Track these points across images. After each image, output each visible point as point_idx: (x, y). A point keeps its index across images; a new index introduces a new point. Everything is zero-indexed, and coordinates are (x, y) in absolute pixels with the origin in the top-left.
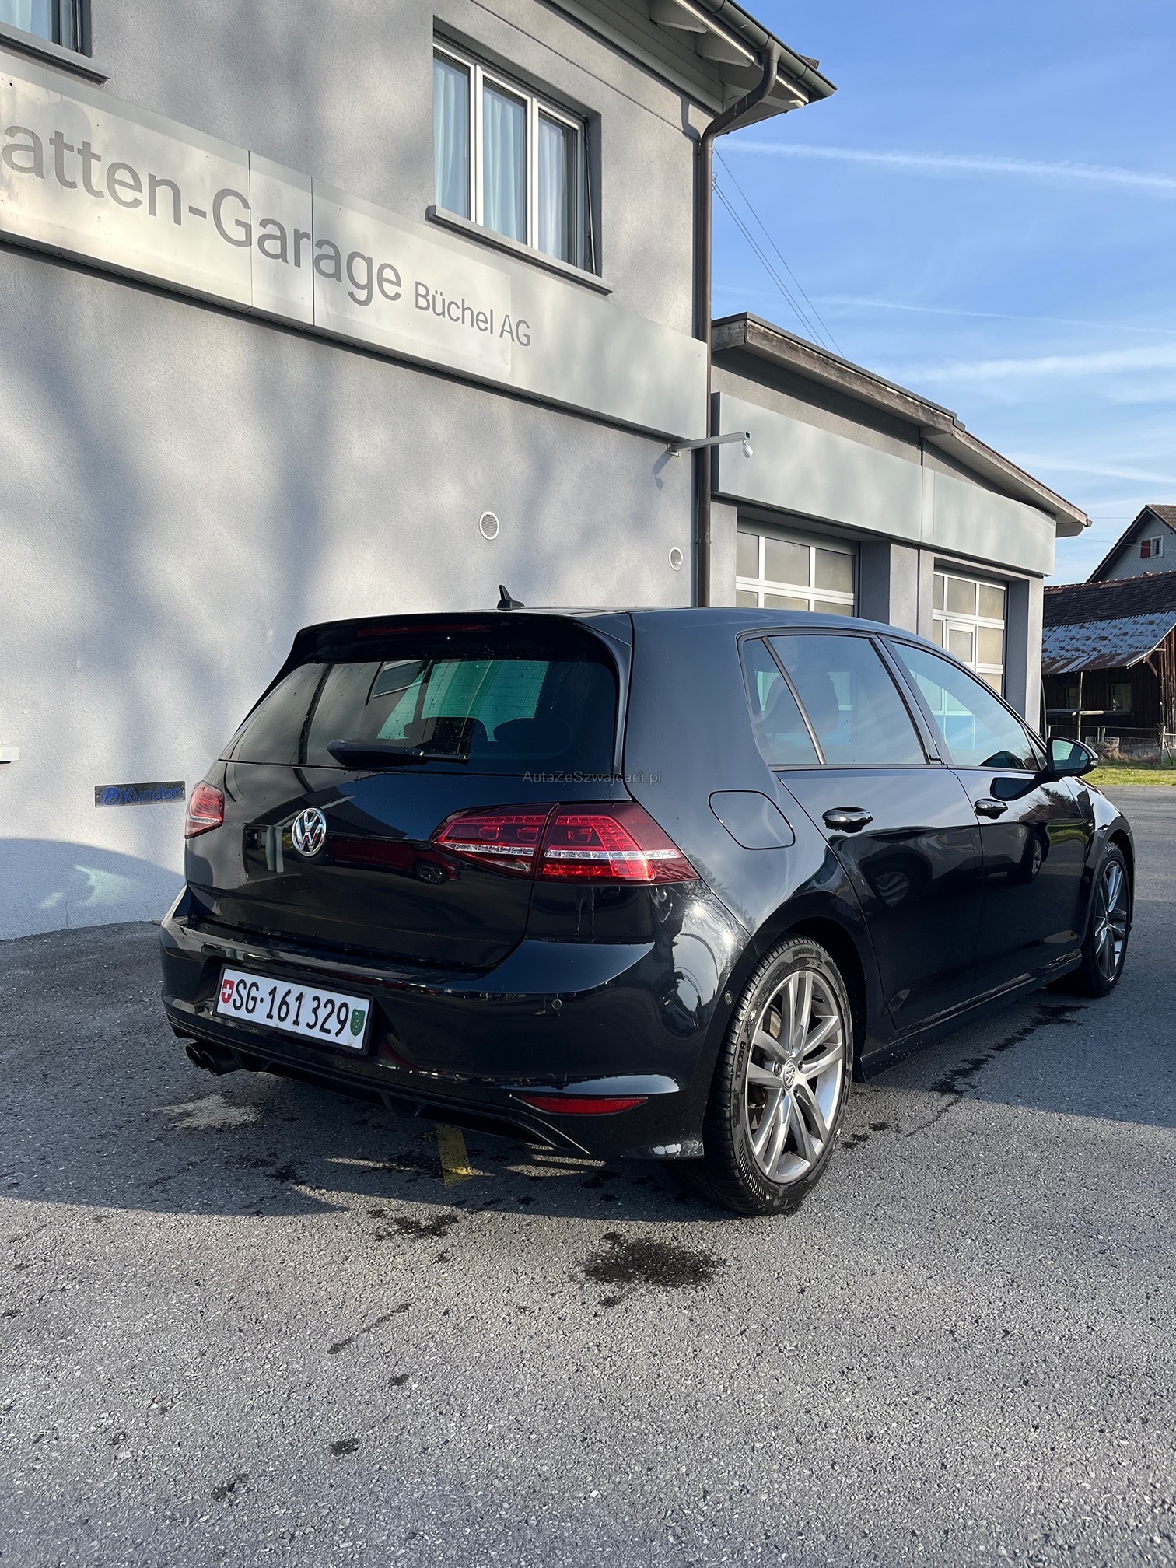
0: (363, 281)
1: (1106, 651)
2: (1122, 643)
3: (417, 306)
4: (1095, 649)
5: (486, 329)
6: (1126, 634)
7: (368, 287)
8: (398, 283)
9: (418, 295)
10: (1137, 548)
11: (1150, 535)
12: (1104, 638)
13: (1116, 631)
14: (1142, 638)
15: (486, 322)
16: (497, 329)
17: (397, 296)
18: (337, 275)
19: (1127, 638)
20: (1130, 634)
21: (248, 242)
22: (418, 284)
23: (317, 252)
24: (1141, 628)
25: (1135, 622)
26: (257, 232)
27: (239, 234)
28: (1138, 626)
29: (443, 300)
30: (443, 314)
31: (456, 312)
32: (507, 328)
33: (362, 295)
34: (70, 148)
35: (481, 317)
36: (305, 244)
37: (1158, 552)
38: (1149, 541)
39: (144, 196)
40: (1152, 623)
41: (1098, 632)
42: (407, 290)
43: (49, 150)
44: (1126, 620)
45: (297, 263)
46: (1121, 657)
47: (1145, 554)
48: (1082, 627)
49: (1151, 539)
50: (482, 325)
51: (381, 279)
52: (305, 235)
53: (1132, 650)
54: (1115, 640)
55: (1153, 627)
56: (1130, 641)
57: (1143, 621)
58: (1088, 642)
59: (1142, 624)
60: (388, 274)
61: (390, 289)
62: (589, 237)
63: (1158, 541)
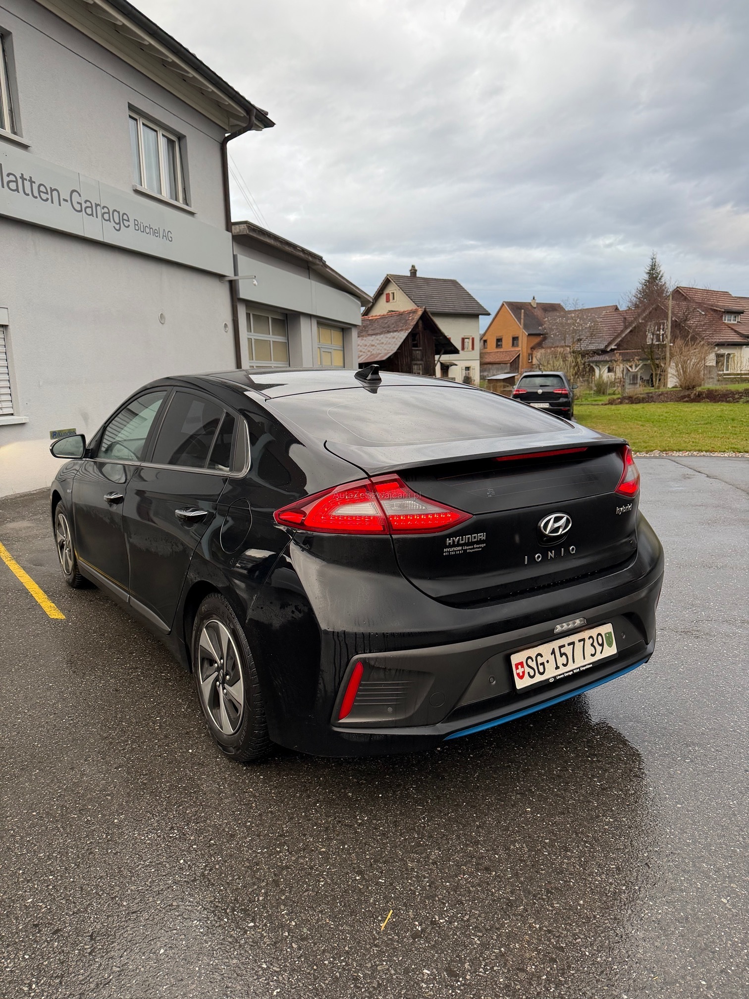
0: (117, 221)
1: (374, 352)
2: (381, 348)
3: (136, 230)
4: (369, 351)
6: (383, 343)
7: (119, 223)
8: (128, 221)
9: (135, 225)
10: (384, 297)
11: (390, 290)
12: (373, 346)
13: (378, 342)
14: (390, 346)
15: (157, 233)
16: (161, 236)
17: (129, 226)
18: (109, 220)
19: (383, 345)
20: (385, 343)
21: (81, 211)
22: (135, 220)
23: (103, 211)
24: (390, 341)
25: (387, 337)
26: (84, 205)
27: (78, 207)
28: (387, 339)
29: (143, 226)
30: (143, 232)
31: (148, 230)
32: (164, 235)
33: (117, 227)
34: (26, 180)
35: (156, 231)
36: (98, 207)
37: (394, 299)
38: (389, 294)
39: (49, 197)
40: (394, 338)
41: (370, 342)
42: (131, 223)
43: (20, 181)
44: (382, 336)
45: (97, 217)
46: (380, 356)
47: (388, 301)
48: (362, 340)
49: (390, 292)
50: (156, 235)
51: (123, 220)
52: (99, 205)
53: (386, 351)
54: (378, 346)
55: (394, 340)
56: (385, 347)
57: (390, 336)
58: (366, 348)
59: (390, 338)
60: (125, 217)
61: (126, 223)
62: (184, 189)
63: (393, 293)
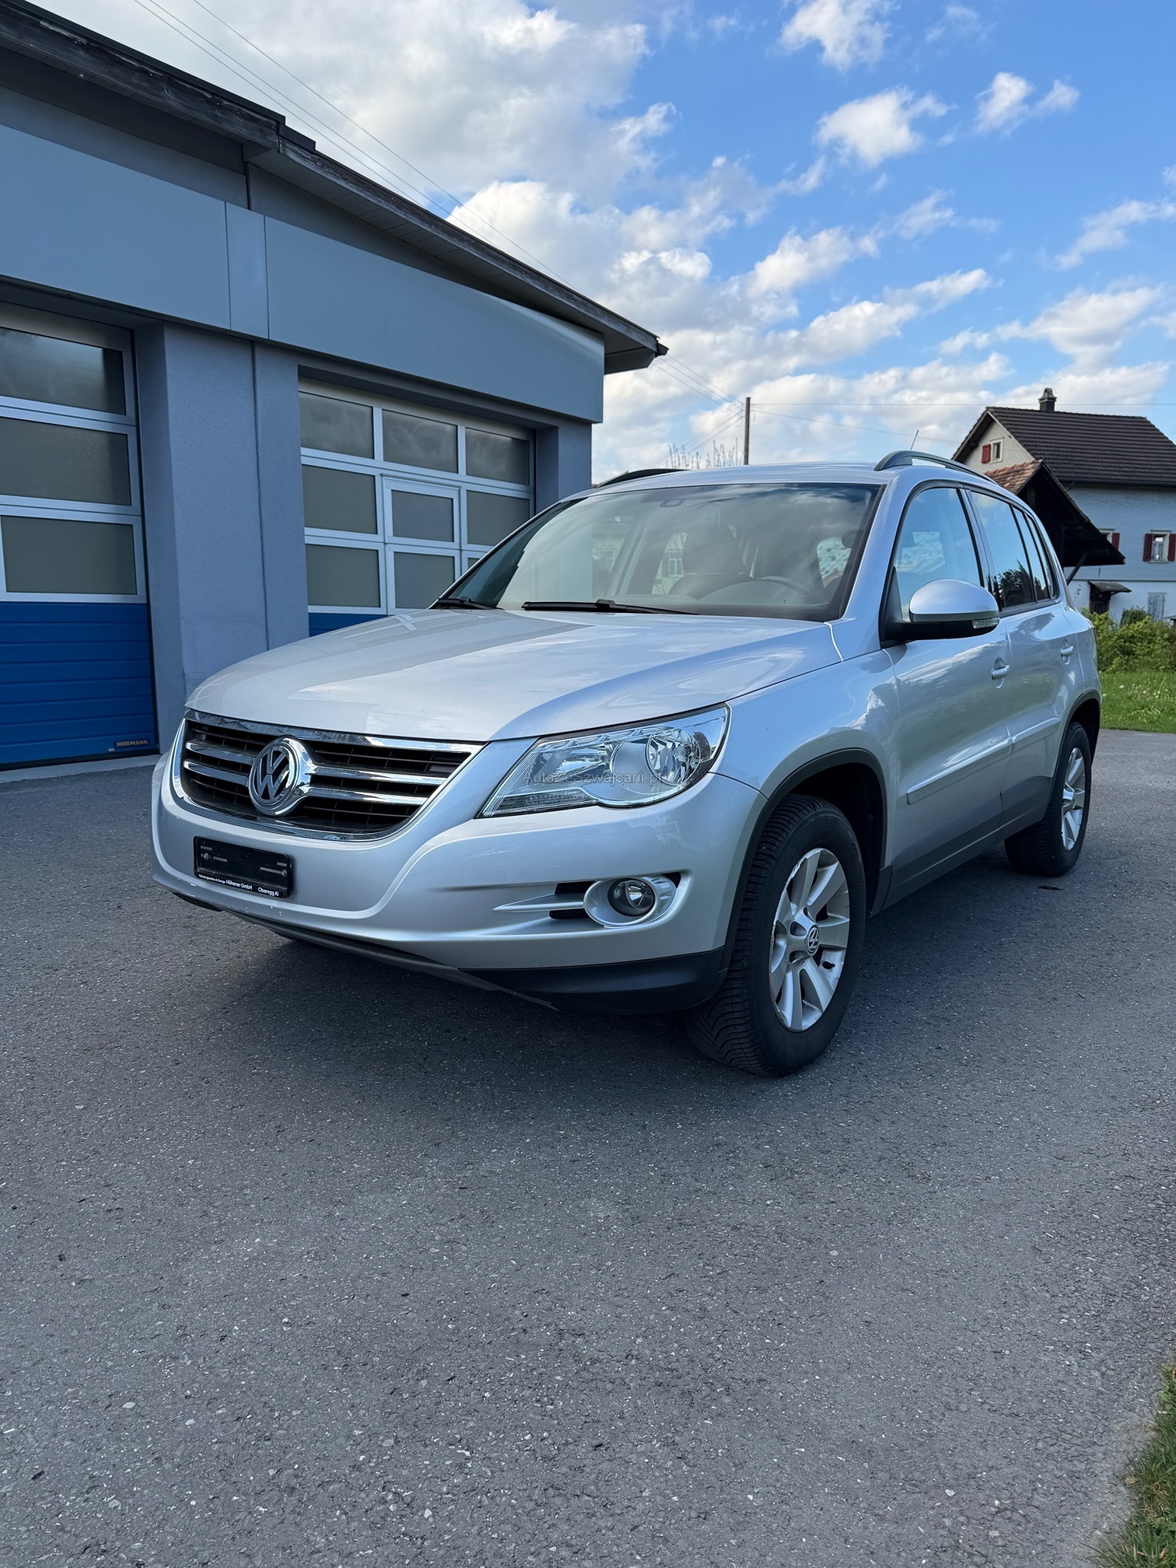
10: (978, 454)
11: (990, 439)
37: (998, 456)
38: (990, 445)
47: (986, 459)
49: (992, 443)
63: (998, 445)
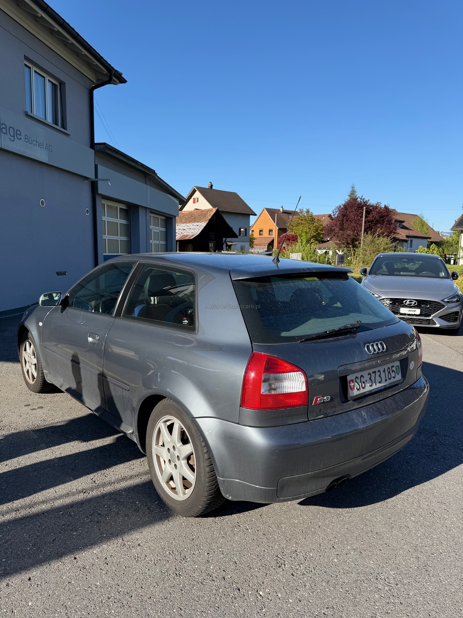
0: (12, 135)
1: (185, 234)
2: (190, 232)
3: (26, 142)
4: (182, 233)
5: (42, 148)
6: (190, 229)
8: (20, 135)
9: (25, 138)
10: (192, 200)
12: (184, 230)
13: (188, 227)
14: (195, 230)
15: (42, 146)
16: (44, 147)
17: (21, 139)
18: (6, 133)
20: (192, 229)
22: (25, 135)
23: (2, 127)
25: (193, 225)
29: (32, 139)
30: (31, 144)
31: (35, 143)
32: (47, 147)
33: (12, 138)
35: (41, 144)
40: (198, 226)
41: (183, 227)
42: (23, 137)
44: (190, 224)
46: (189, 236)
51: (17, 134)
53: (193, 234)
54: (188, 230)
56: (192, 231)
58: (180, 231)
59: (195, 226)
60: (18, 132)
61: (19, 137)
62: (63, 118)
63: (198, 198)
